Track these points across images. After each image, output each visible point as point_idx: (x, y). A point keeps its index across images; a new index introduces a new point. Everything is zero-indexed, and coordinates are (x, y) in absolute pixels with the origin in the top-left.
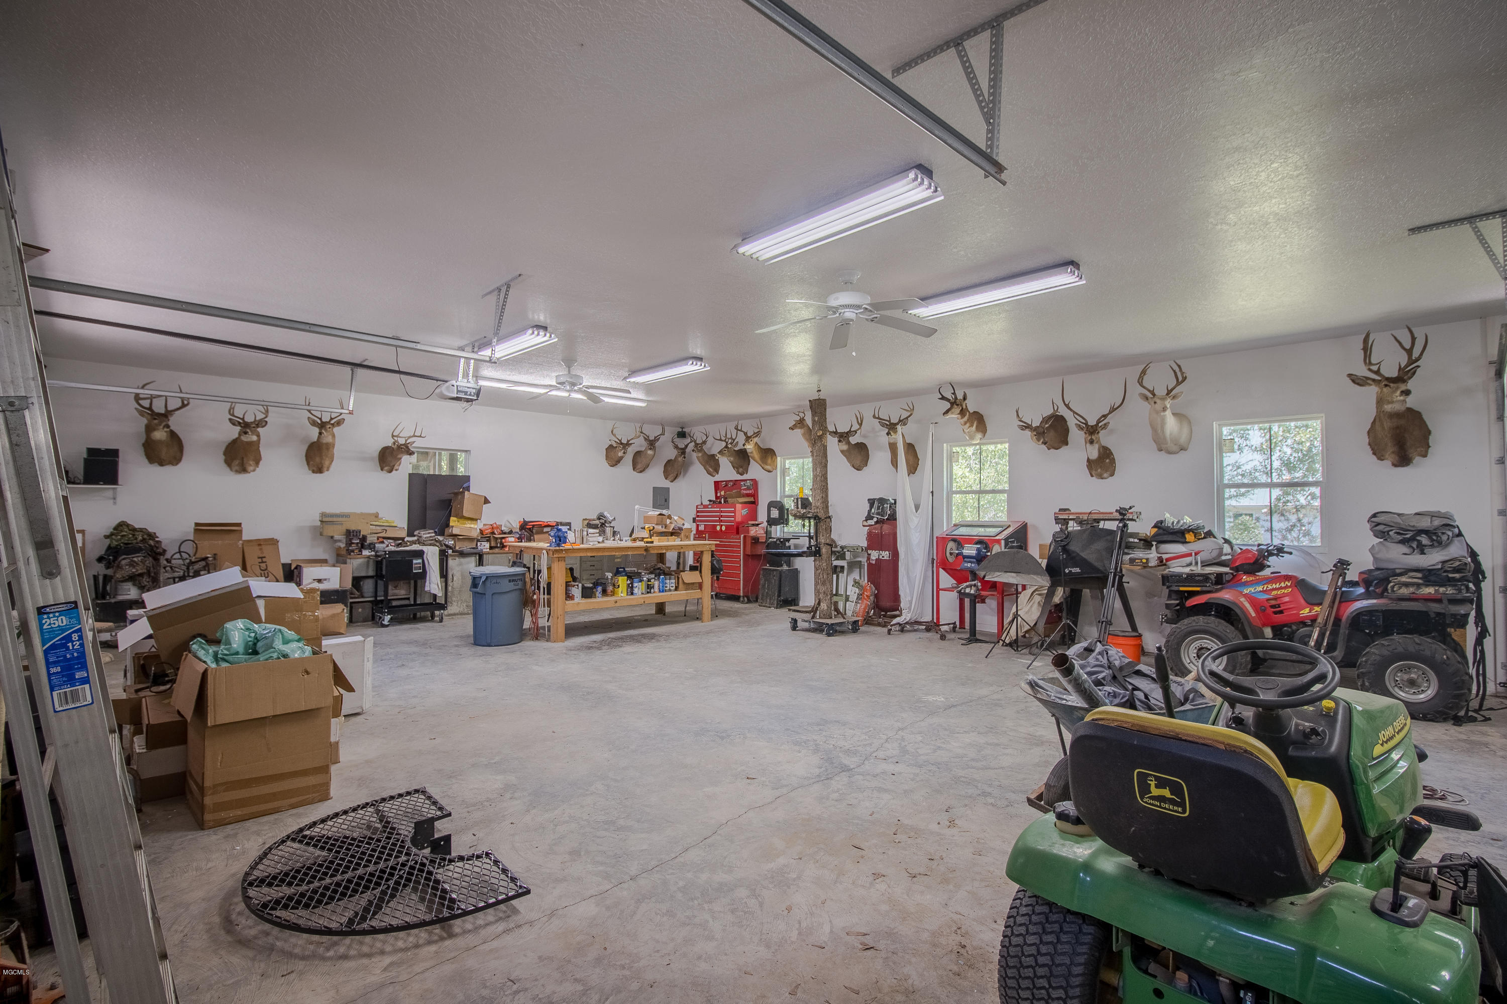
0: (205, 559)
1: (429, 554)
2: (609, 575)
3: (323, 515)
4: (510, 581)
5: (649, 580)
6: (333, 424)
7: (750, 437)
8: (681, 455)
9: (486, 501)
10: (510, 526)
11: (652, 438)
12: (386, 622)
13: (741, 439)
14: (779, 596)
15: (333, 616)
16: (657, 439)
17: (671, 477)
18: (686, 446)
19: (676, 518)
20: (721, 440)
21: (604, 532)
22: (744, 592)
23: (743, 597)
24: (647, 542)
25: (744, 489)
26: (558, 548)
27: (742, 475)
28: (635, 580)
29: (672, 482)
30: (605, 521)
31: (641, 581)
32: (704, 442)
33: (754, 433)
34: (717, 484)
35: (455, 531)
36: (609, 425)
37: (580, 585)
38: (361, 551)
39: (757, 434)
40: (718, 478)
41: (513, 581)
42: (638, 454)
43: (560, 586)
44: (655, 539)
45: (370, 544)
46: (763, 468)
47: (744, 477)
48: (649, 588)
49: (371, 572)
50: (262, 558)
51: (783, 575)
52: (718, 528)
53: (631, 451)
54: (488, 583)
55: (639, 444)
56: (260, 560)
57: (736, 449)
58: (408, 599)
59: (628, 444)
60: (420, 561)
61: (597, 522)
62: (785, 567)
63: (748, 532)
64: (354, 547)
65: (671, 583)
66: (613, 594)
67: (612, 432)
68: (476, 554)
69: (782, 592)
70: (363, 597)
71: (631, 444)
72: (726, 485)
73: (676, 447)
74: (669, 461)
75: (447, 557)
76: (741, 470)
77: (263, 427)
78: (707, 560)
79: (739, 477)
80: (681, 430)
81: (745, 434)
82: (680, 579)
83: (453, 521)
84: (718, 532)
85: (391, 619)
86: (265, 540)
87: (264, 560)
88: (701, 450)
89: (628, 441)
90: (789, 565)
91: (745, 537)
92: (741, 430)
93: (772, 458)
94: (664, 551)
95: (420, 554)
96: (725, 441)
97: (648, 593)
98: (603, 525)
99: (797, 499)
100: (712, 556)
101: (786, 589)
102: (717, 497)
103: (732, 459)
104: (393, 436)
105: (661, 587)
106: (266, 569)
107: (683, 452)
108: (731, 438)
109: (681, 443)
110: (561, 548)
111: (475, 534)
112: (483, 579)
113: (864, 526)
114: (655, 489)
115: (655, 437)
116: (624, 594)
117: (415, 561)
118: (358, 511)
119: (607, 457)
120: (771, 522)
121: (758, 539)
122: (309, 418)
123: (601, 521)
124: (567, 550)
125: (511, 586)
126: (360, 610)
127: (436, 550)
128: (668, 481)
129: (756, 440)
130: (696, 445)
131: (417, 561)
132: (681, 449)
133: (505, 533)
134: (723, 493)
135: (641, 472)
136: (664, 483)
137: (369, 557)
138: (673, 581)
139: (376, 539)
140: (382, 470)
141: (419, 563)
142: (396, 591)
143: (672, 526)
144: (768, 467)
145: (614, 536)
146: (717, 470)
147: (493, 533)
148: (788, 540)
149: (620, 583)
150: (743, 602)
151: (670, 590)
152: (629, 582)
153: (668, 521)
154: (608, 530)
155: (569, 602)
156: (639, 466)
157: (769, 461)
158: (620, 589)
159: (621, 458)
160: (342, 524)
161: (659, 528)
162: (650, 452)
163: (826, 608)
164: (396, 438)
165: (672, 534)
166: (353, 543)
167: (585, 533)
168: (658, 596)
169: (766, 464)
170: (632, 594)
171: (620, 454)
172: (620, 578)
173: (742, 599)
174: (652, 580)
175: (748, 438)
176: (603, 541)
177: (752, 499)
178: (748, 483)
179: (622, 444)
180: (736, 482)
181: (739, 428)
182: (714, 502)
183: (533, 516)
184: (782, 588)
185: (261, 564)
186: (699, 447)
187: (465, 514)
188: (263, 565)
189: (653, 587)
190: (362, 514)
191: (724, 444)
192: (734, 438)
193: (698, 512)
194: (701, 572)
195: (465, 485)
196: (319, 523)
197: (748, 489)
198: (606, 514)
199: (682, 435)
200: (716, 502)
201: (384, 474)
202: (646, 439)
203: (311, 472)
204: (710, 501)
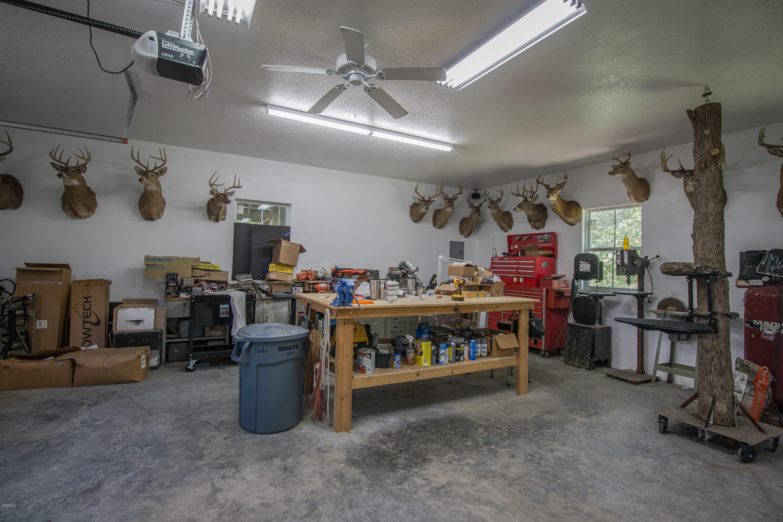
0: (25, 298)
1: (236, 299)
2: (410, 339)
3: (147, 258)
4: (280, 349)
5: (458, 345)
6: (157, 173)
7: (553, 189)
8: (476, 213)
9: (302, 250)
10: (324, 272)
11: (450, 197)
12: (191, 367)
13: (542, 192)
14: (592, 356)
15: (127, 364)
16: (454, 198)
17: (466, 233)
18: (481, 205)
19: (482, 269)
20: (518, 195)
21: (406, 283)
22: (545, 346)
23: (544, 351)
24: (456, 299)
25: (540, 243)
26: (342, 308)
27: (537, 229)
28: (442, 345)
29: (466, 237)
30: (407, 272)
31: (448, 346)
32: (499, 200)
33: (558, 185)
34: (510, 239)
35: (272, 276)
36: (414, 184)
37: (373, 354)
38: (178, 294)
39: (561, 186)
40: (511, 233)
41: (285, 348)
42: (437, 212)
43: (345, 358)
44: (464, 294)
45: (187, 287)
46: (565, 221)
47: (541, 231)
48: (458, 354)
49: (187, 315)
50: (87, 298)
51: (597, 334)
52: (515, 280)
53: (432, 208)
54: (253, 350)
55: (439, 202)
56: (85, 300)
57: (535, 203)
58: (224, 340)
59: (429, 202)
60: (227, 306)
61: (399, 272)
62: (597, 326)
63: (551, 285)
64: (171, 289)
65: (482, 348)
66: (415, 362)
67: (416, 190)
68: (289, 298)
69: (595, 352)
70: (180, 337)
71: (432, 201)
72: (520, 239)
73: (472, 206)
74: (464, 219)
75: (254, 302)
76: (538, 224)
77: (84, 172)
78: (524, 320)
79: (535, 231)
80: (475, 192)
81: (547, 187)
82: (494, 344)
83: (272, 267)
84: (514, 283)
85: (197, 363)
86: (95, 281)
87: (89, 299)
88: (496, 207)
89: (430, 198)
90: (600, 323)
91: (547, 290)
92: (542, 183)
93: (576, 211)
94: (477, 311)
95: (227, 299)
96: (523, 196)
97: (456, 360)
98: (405, 275)
99: (622, 252)
100: (531, 316)
101: (599, 349)
102: (510, 250)
103: (531, 212)
104: (211, 185)
105: (471, 354)
106: (90, 309)
107: (477, 210)
108: (532, 191)
109: (476, 203)
110: (347, 307)
111: (289, 279)
112: (247, 344)
113: (739, 287)
114: (452, 243)
115: (454, 196)
116: (427, 364)
117: (221, 306)
118: (181, 256)
119: (412, 214)
120: (579, 275)
121: (563, 293)
122: (136, 167)
123: (403, 271)
124: (356, 310)
125: (283, 355)
126: (176, 350)
127: (243, 295)
128: (462, 237)
129: (559, 192)
130: (492, 202)
131: (223, 307)
132: (476, 207)
133: (319, 279)
134: (516, 247)
135: (440, 228)
136: (459, 238)
137: (186, 299)
138: (485, 345)
139: (193, 282)
140: (210, 219)
141: (226, 308)
142: (213, 333)
143: (481, 279)
144: (572, 220)
145: (416, 289)
146: (510, 226)
147: (308, 279)
148: (602, 296)
149: (423, 349)
150: (544, 356)
151: (481, 356)
152: (434, 348)
153: (476, 273)
154: (410, 282)
155: (359, 376)
156: (439, 222)
157: (574, 213)
158: (423, 357)
159: (424, 214)
160: (164, 268)
161: (469, 282)
162: (449, 210)
163: (725, 410)
164: (215, 187)
165: (480, 288)
166: (170, 286)
167: (382, 286)
168: (468, 365)
169: (570, 216)
170: (438, 362)
171: (423, 210)
172: (424, 344)
173: (542, 353)
174: (462, 346)
175: (551, 191)
176: (404, 296)
177: (550, 252)
178: (546, 237)
179: (424, 200)
180: (531, 236)
181: (541, 181)
182: (509, 255)
183: (344, 264)
184: (596, 349)
185: (86, 304)
186: (494, 204)
187: (282, 260)
188: (87, 305)
189: (463, 354)
190: (184, 258)
191: (521, 199)
192: (534, 191)
193: (493, 263)
194: (517, 335)
195: (286, 235)
196: (144, 266)
197: (546, 242)
198: (409, 263)
199: (476, 196)
200: (510, 254)
201: (212, 224)
202: (445, 198)
203: (144, 219)
204: (504, 254)
